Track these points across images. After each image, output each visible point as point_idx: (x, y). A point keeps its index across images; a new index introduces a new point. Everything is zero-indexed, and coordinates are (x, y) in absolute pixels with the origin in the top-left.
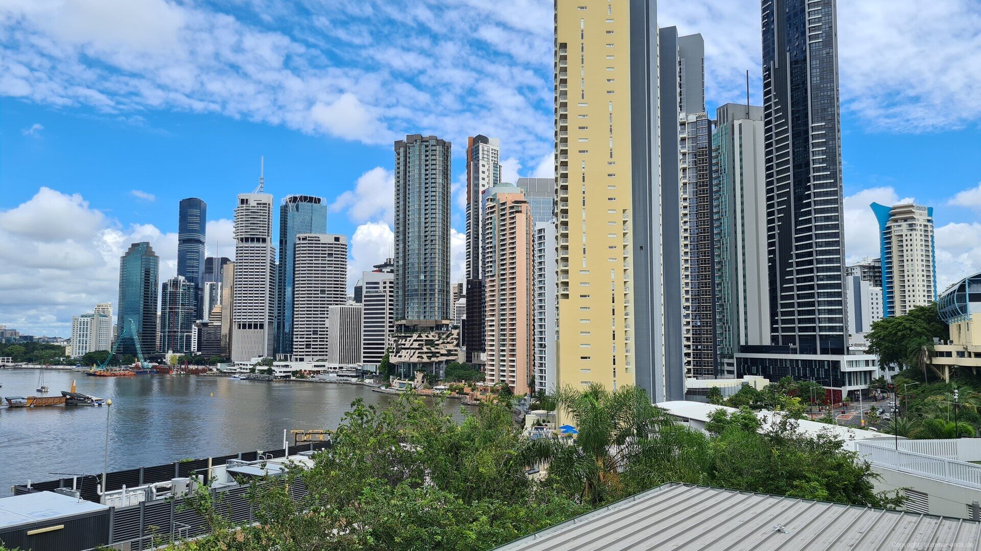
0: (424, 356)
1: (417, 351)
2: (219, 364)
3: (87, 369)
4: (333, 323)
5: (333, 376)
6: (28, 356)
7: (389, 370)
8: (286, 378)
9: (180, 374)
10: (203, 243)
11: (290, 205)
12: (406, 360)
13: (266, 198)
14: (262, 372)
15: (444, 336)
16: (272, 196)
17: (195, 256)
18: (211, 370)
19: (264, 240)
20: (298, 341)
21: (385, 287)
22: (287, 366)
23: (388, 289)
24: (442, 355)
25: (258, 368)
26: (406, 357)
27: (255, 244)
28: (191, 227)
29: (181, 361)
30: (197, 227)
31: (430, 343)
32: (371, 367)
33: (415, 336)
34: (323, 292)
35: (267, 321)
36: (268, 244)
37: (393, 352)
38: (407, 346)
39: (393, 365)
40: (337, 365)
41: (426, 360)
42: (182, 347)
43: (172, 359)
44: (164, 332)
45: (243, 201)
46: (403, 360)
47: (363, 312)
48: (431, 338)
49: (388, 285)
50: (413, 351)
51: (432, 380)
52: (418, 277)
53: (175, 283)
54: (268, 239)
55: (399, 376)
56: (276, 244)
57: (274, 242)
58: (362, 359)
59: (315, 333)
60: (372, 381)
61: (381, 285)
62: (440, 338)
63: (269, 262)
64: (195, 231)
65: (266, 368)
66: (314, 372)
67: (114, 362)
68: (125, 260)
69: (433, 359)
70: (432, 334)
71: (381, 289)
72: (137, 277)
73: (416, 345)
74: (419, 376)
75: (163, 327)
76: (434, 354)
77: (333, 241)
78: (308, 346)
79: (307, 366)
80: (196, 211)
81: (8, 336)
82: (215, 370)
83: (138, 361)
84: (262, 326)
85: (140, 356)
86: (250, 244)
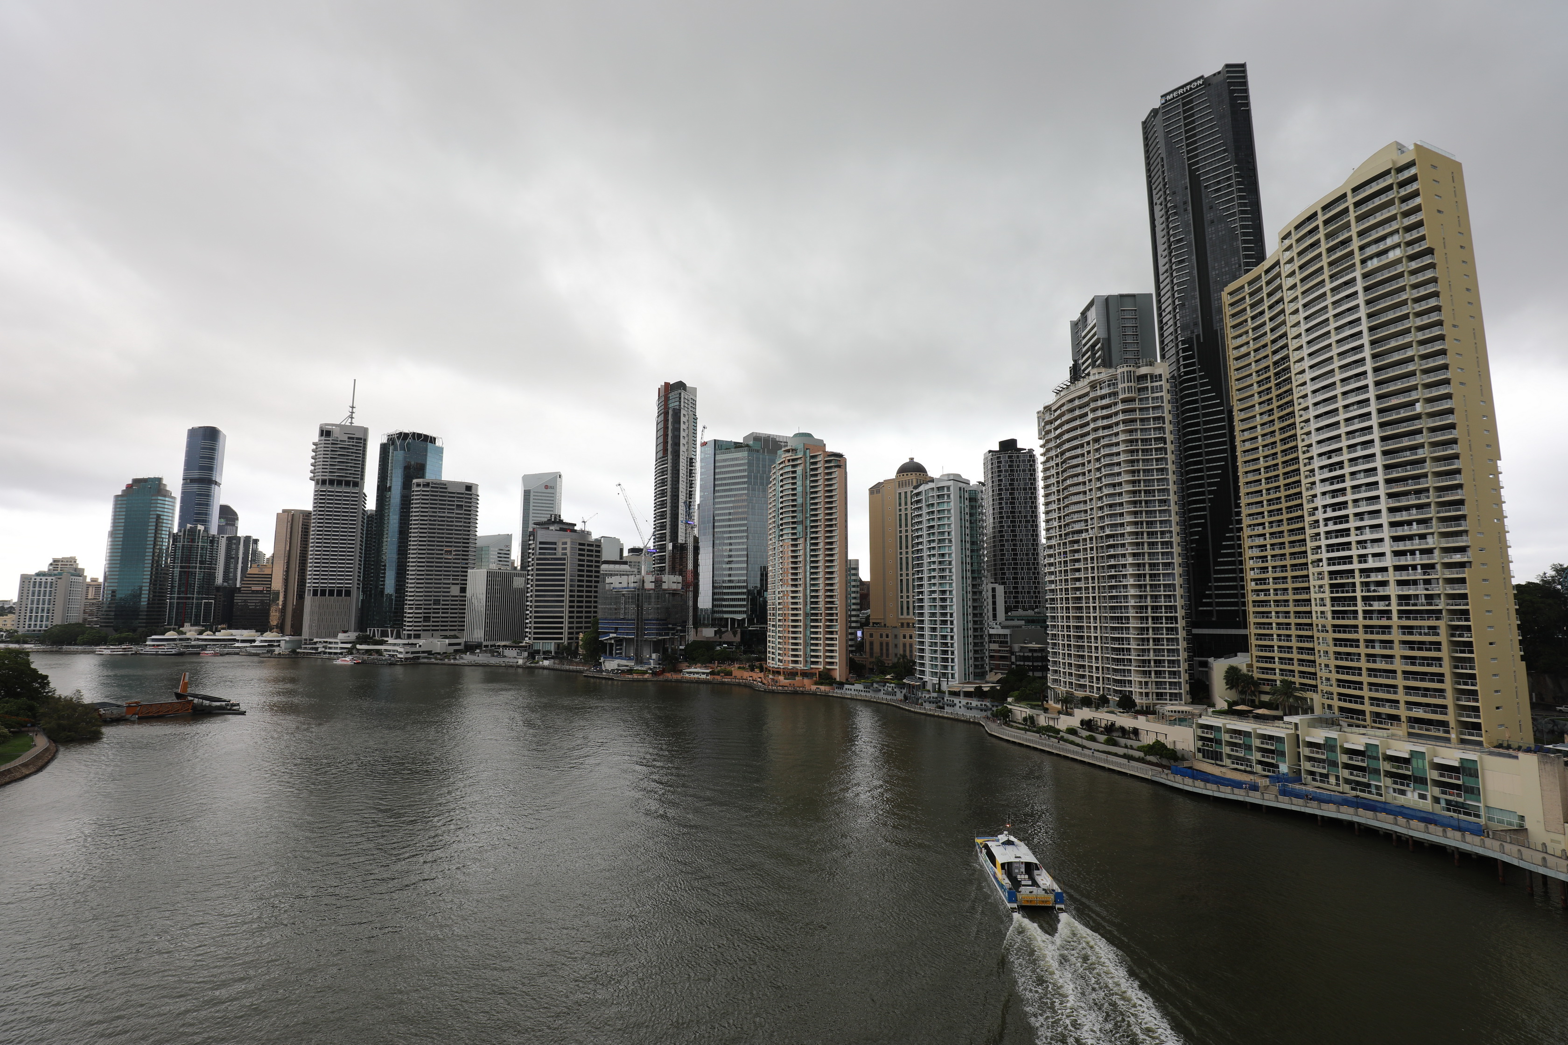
10: (216, 485)
17: (207, 500)
19: (356, 485)
20: (412, 613)
21: (565, 549)
22: (408, 645)
27: (343, 488)
28: (204, 462)
32: (544, 645)
34: (449, 552)
35: (356, 586)
36: (359, 490)
39: (604, 644)
42: (197, 618)
44: (171, 598)
49: (569, 546)
53: (191, 534)
54: (361, 483)
63: (361, 512)
64: (209, 469)
68: (121, 500)
77: (463, 491)
78: (427, 619)
79: (432, 643)
80: (212, 443)
84: (348, 593)
86: (335, 488)
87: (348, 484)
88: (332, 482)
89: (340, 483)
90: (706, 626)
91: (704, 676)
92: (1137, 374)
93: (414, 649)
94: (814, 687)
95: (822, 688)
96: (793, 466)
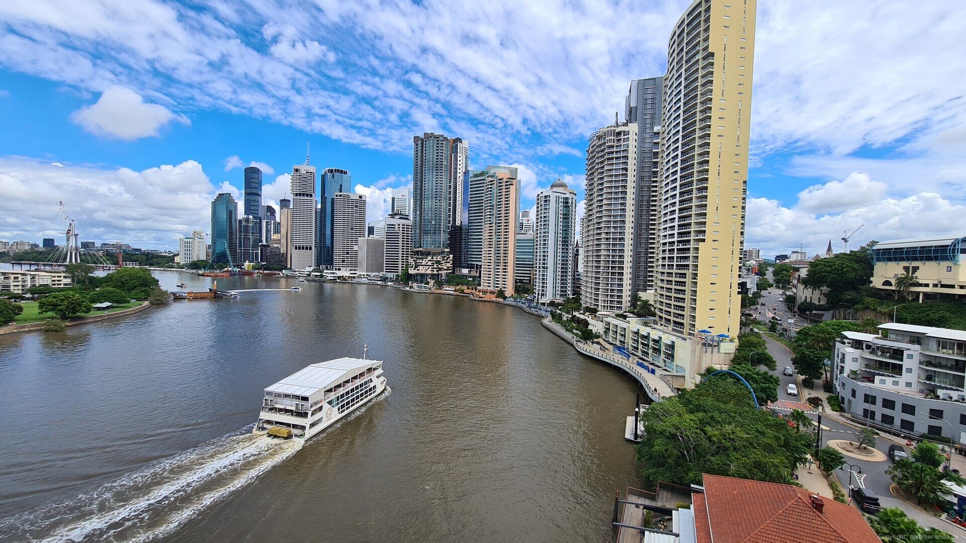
0: (435, 270)
1: (431, 267)
2: (283, 271)
3: (194, 271)
4: (361, 247)
5: (365, 280)
6: (150, 262)
7: (407, 278)
8: (334, 281)
9: (259, 276)
10: (261, 196)
11: (329, 174)
12: (423, 272)
13: (312, 169)
14: (316, 276)
15: (445, 259)
16: (315, 168)
17: (256, 204)
18: (279, 274)
19: (311, 196)
20: (337, 258)
21: (399, 228)
22: (334, 273)
23: (401, 229)
24: (445, 270)
25: (313, 273)
26: (422, 270)
27: (305, 198)
28: (253, 185)
29: (254, 268)
30: (256, 185)
31: (438, 262)
32: (390, 275)
33: (429, 258)
34: (352, 229)
35: (314, 245)
36: (313, 198)
37: (412, 267)
38: (423, 264)
39: (411, 275)
40: (365, 274)
41: (435, 272)
42: (253, 259)
43: (249, 266)
44: (241, 250)
45: (297, 170)
46: (420, 272)
47: (385, 242)
48: (439, 259)
49: (401, 226)
50: (427, 267)
51: (439, 284)
52: (431, 222)
53: (247, 220)
54: (313, 195)
55: (417, 281)
56: (319, 199)
57: (317, 197)
58: (385, 270)
59: (348, 253)
60: (392, 283)
61: (397, 227)
62: (443, 260)
63: (314, 209)
64: (256, 188)
65: (319, 274)
66: (352, 277)
67: (212, 267)
68: (214, 204)
69: (440, 272)
70: (439, 257)
71: (397, 229)
72: (223, 215)
73: (430, 263)
74: (432, 282)
75: (240, 246)
76: (440, 269)
77: (358, 198)
78: (343, 261)
79: (345, 273)
80: (256, 176)
81: (124, 248)
82: (281, 274)
83: (230, 267)
84: (311, 249)
85: (232, 264)
86: (302, 197)
87: (307, 195)
88: (300, 195)
89: (304, 195)
90: (464, 268)
91: (452, 292)
92: (617, 131)
93: (334, 275)
94: (494, 299)
95: (498, 299)
96: (491, 184)
